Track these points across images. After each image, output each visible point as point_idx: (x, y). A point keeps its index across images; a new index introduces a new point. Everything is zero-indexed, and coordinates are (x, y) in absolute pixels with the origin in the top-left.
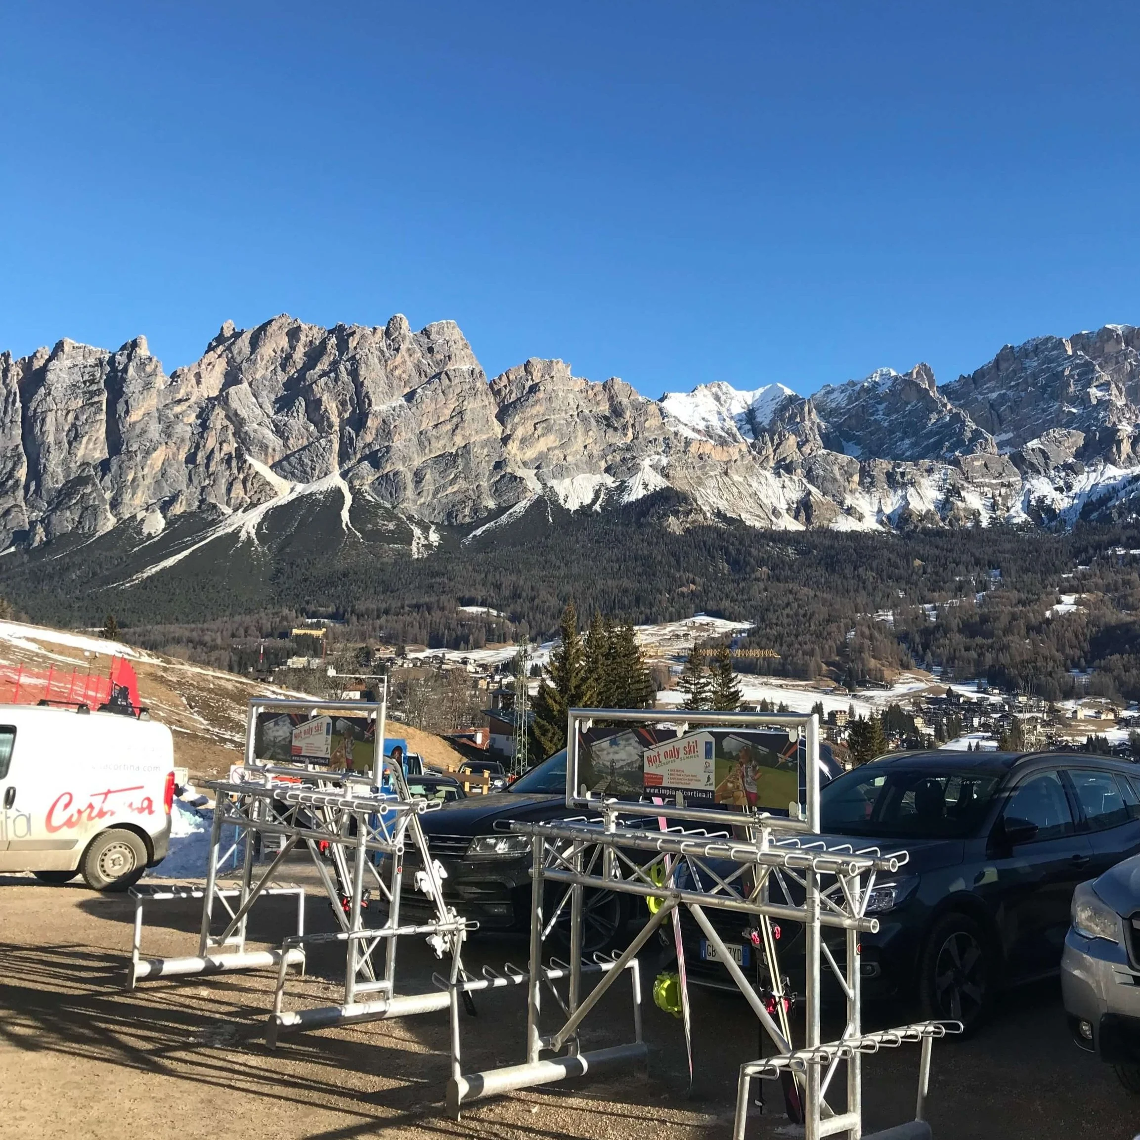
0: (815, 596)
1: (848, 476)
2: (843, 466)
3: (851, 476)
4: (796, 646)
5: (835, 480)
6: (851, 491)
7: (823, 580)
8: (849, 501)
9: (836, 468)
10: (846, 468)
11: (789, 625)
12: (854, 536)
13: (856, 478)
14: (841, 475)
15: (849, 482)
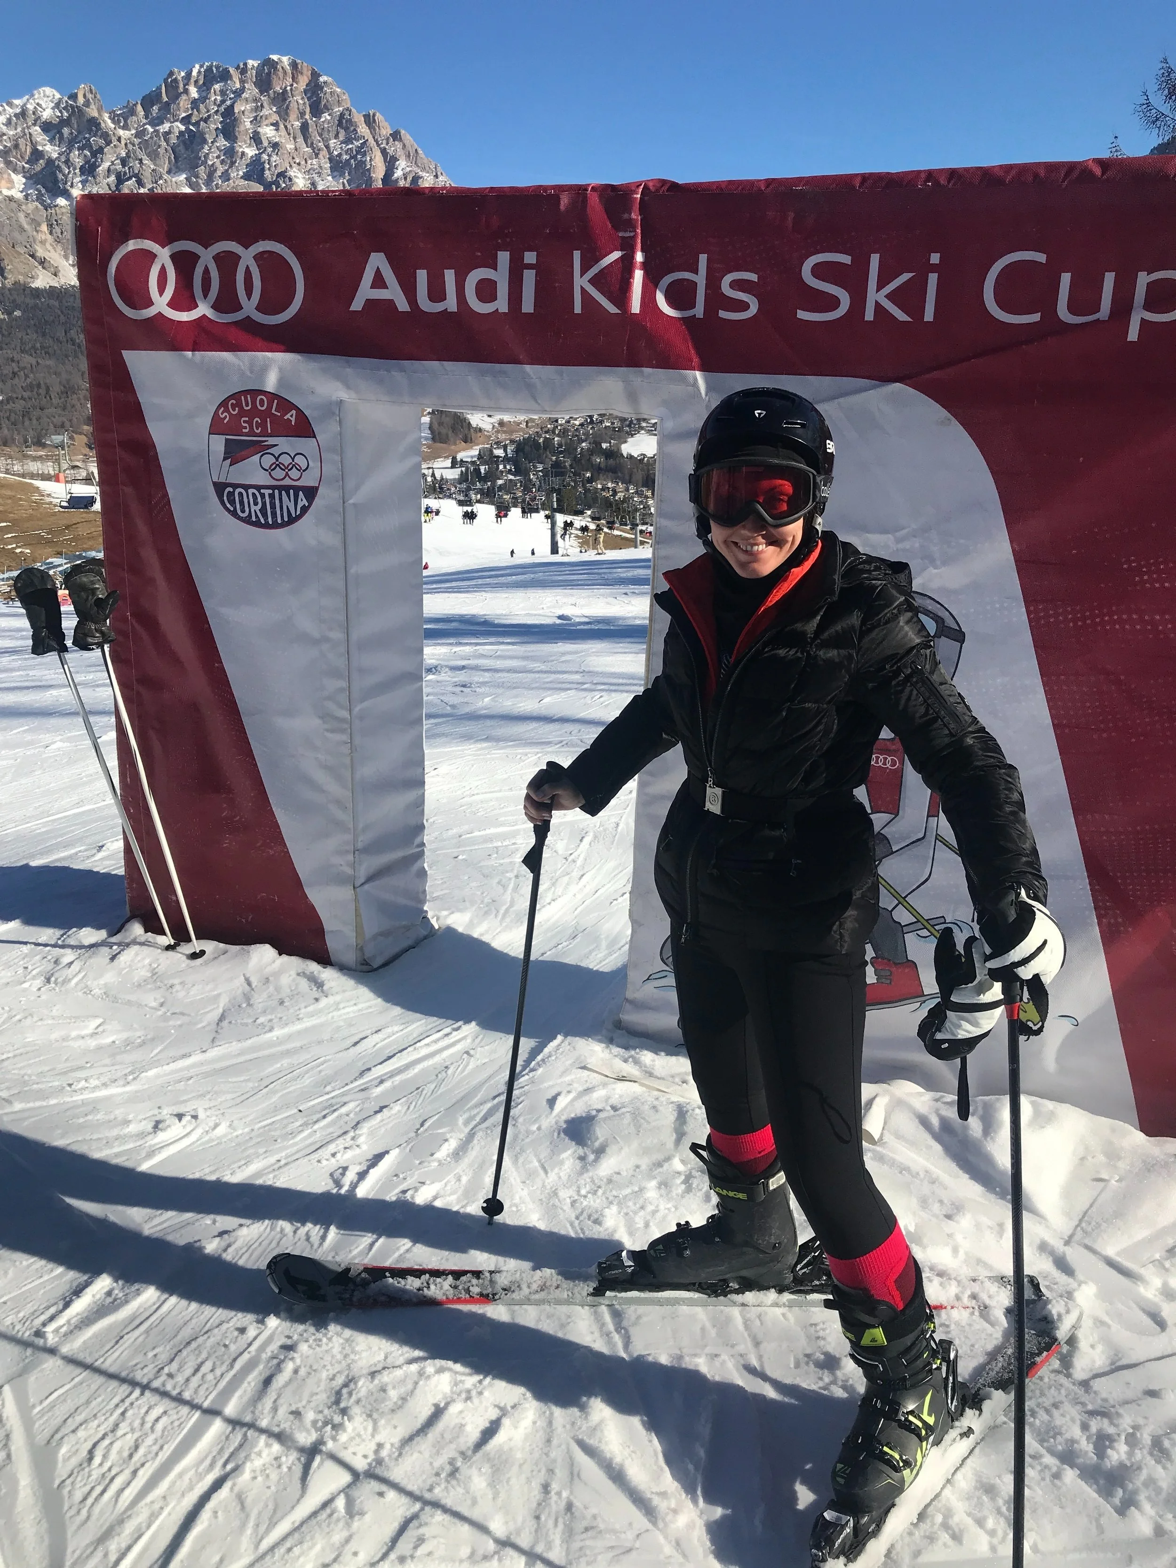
0: (38, 363)
1: (36, 224)
2: (29, 214)
3: (39, 225)
4: (46, 420)
5: (22, 230)
6: (41, 242)
7: (38, 345)
8: (40, 253)
9: (21, 216)
10: (32, 216)
11: (30, 398)
12: (52, 292)
13: (44, 227)
14: (29, 224)
15: (37, 231)
